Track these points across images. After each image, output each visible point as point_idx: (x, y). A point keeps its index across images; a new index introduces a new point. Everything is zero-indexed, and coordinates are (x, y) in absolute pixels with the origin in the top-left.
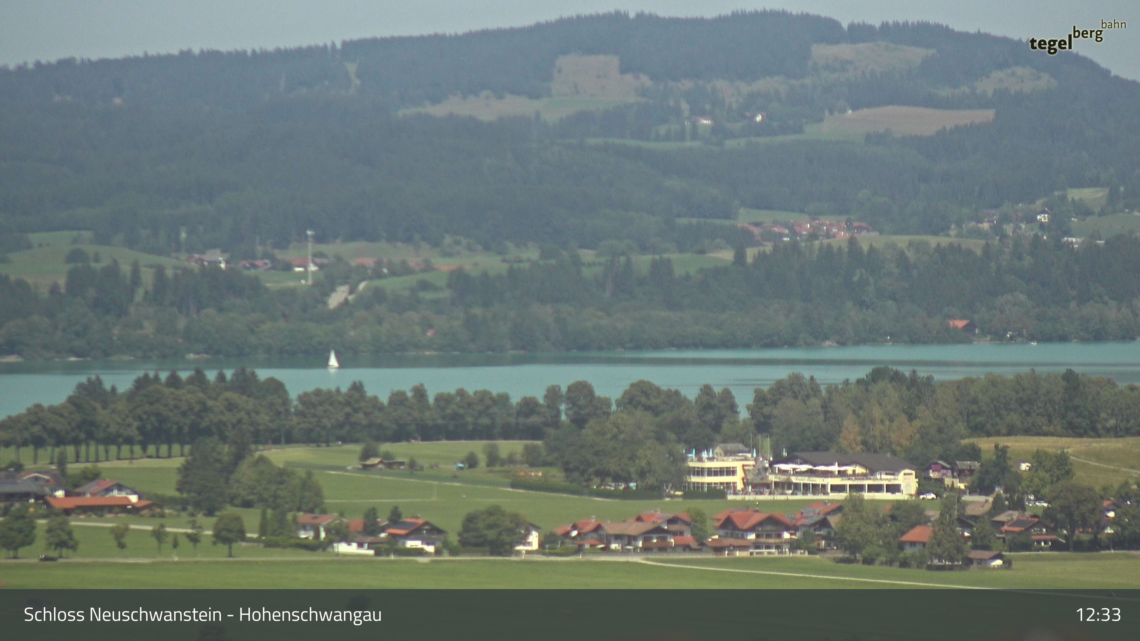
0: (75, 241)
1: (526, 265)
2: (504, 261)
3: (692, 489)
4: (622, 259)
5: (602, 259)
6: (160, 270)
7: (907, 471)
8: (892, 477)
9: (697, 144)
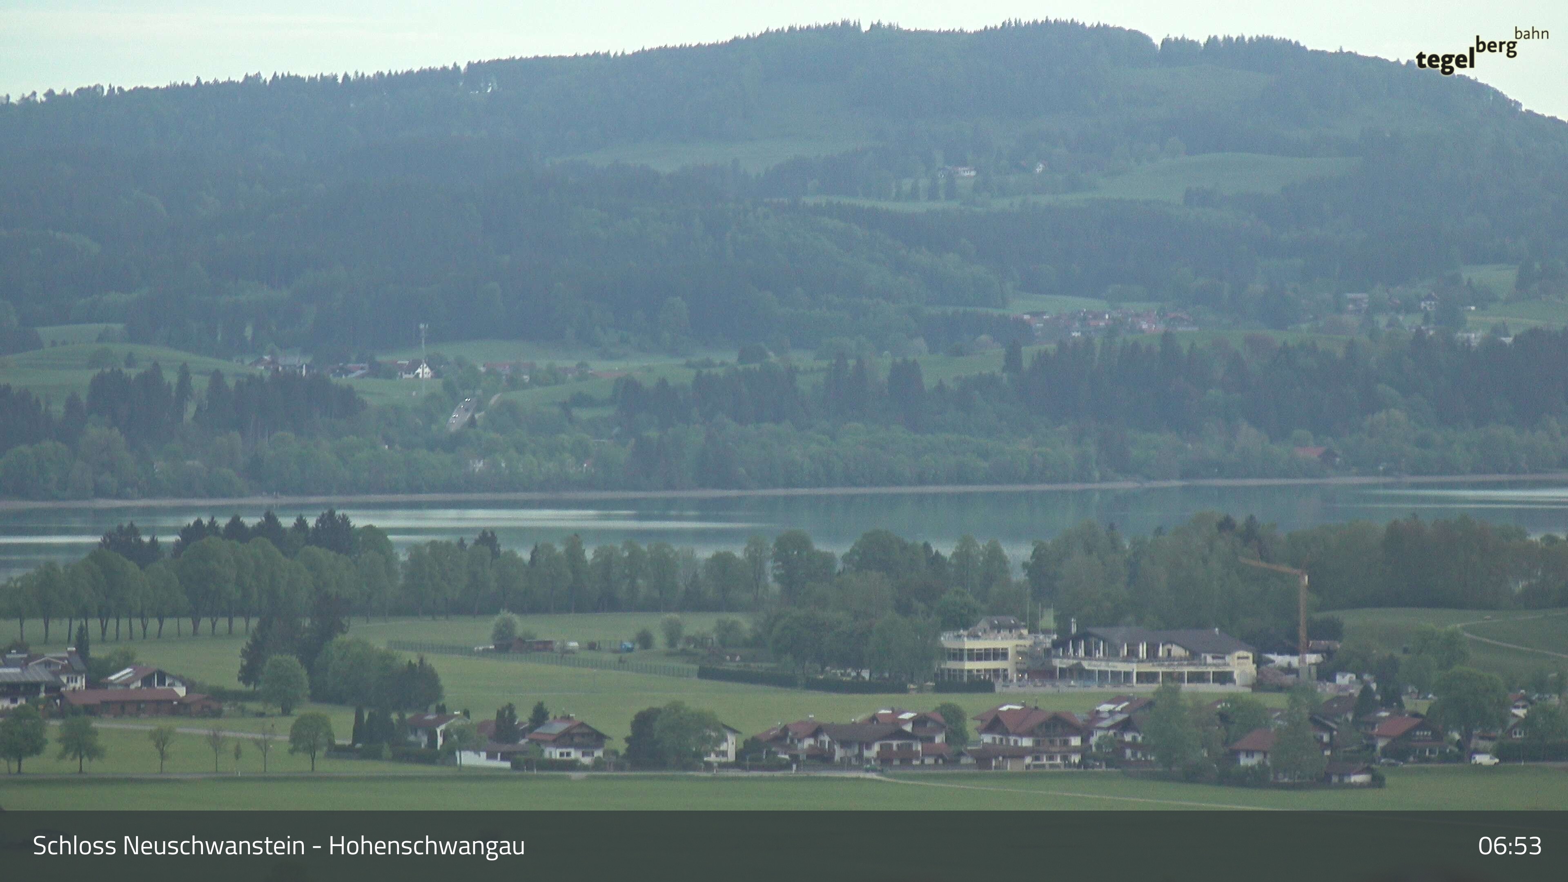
0: (101, 339)
1: (720, 371)
2: (689, 365)
3: (946, 678)
4: (852, 362)
5: (824, 364)
6: (217, 377)
7: (1241, 653)
8: (1220, 661)
9: (954, 205)
